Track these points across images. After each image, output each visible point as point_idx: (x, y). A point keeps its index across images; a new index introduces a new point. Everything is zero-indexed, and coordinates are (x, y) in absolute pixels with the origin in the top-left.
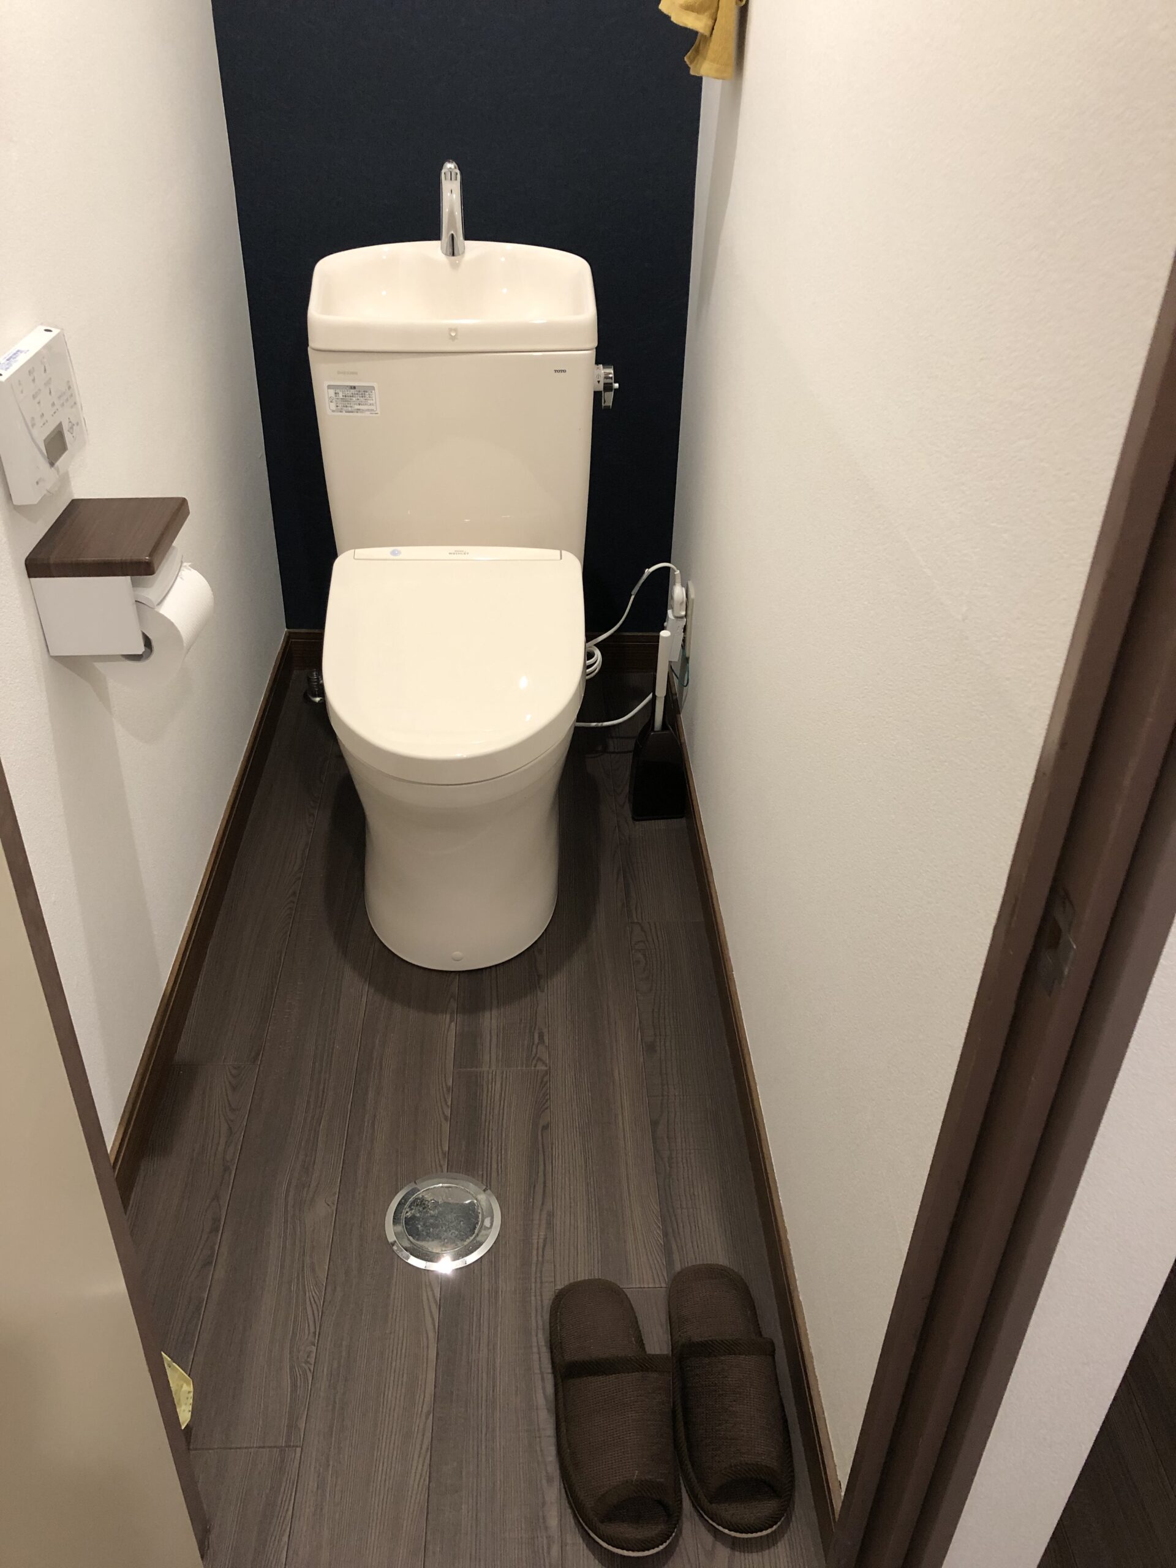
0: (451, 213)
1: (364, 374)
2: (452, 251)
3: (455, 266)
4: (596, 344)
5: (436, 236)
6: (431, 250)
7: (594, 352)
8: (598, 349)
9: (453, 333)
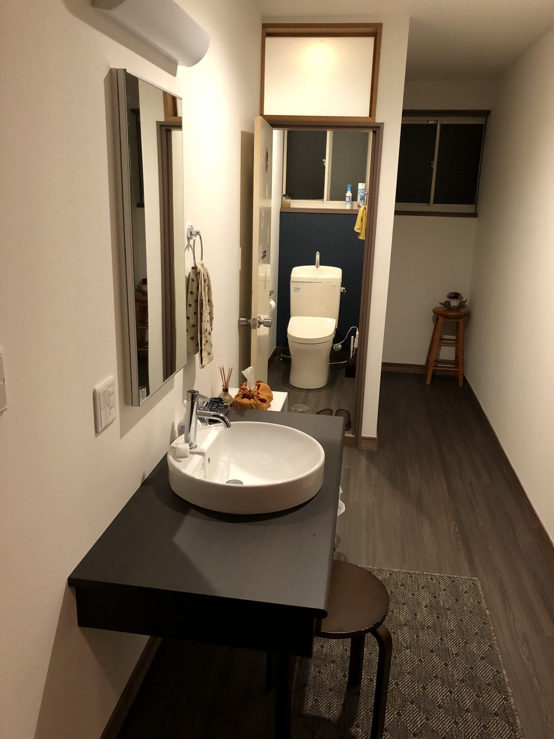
0: (318, 259)
1: (299, 285)
2: (317, 267)
3: (317, 269)
4: (341, 282)
5: (314, 265)
6: (313, 267)
7: (341, 284)
8: (342, 283)
9: (316, 279)
